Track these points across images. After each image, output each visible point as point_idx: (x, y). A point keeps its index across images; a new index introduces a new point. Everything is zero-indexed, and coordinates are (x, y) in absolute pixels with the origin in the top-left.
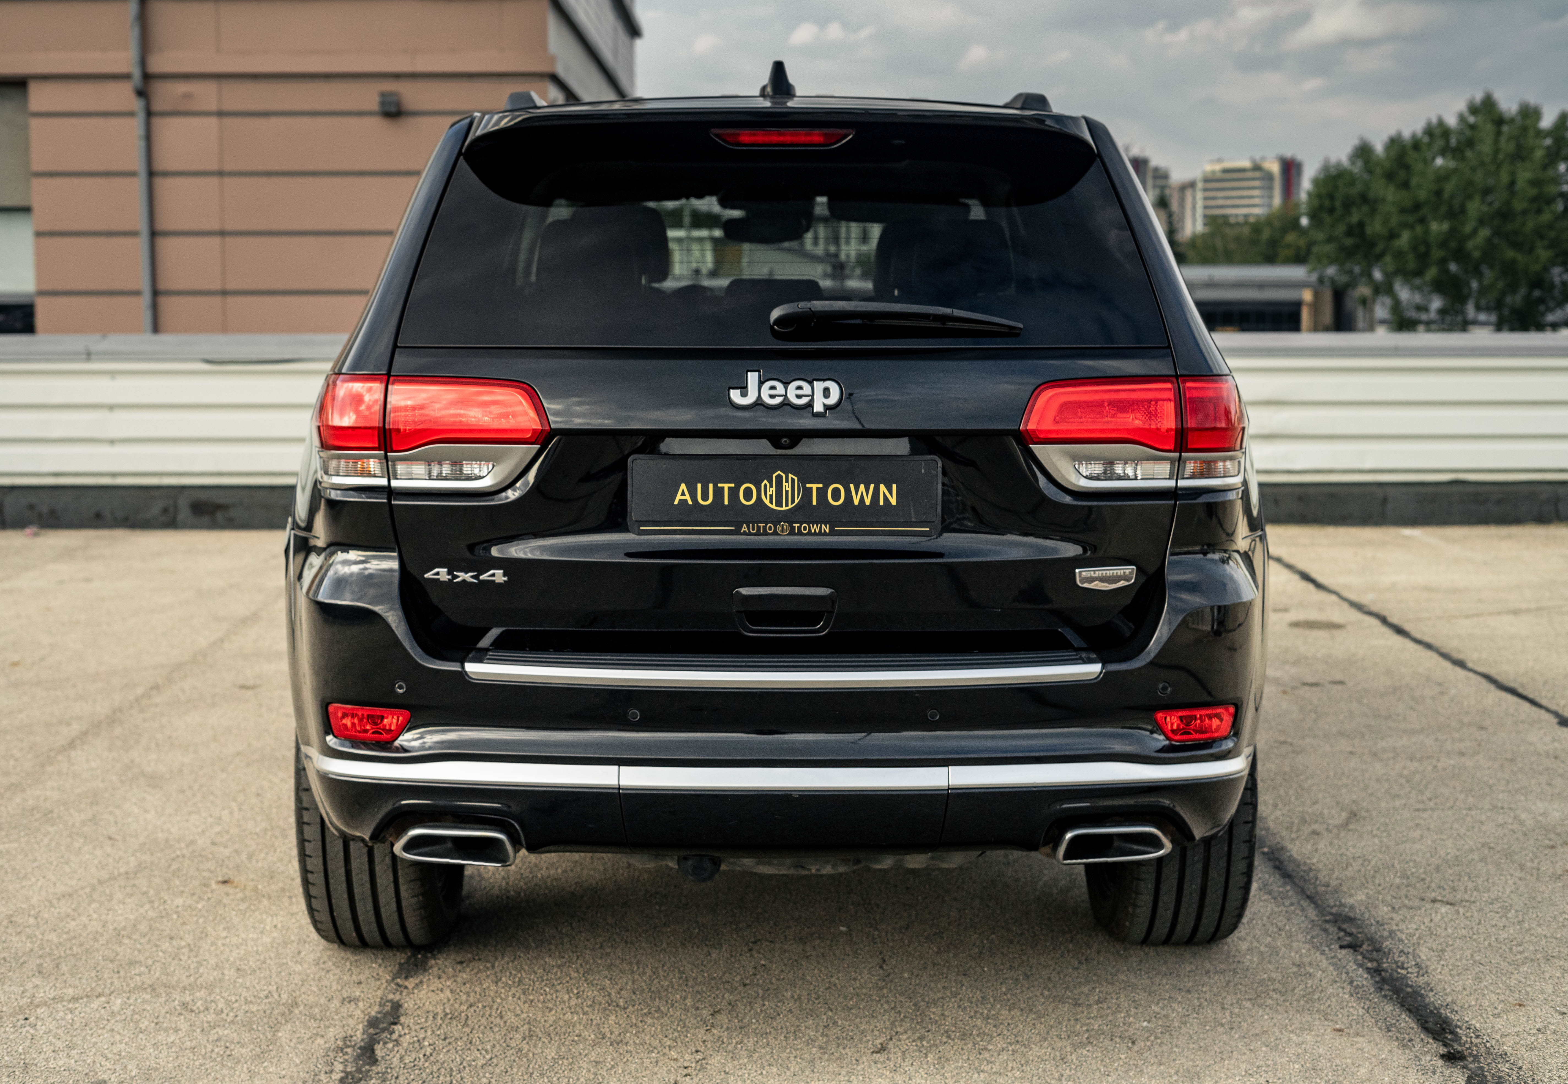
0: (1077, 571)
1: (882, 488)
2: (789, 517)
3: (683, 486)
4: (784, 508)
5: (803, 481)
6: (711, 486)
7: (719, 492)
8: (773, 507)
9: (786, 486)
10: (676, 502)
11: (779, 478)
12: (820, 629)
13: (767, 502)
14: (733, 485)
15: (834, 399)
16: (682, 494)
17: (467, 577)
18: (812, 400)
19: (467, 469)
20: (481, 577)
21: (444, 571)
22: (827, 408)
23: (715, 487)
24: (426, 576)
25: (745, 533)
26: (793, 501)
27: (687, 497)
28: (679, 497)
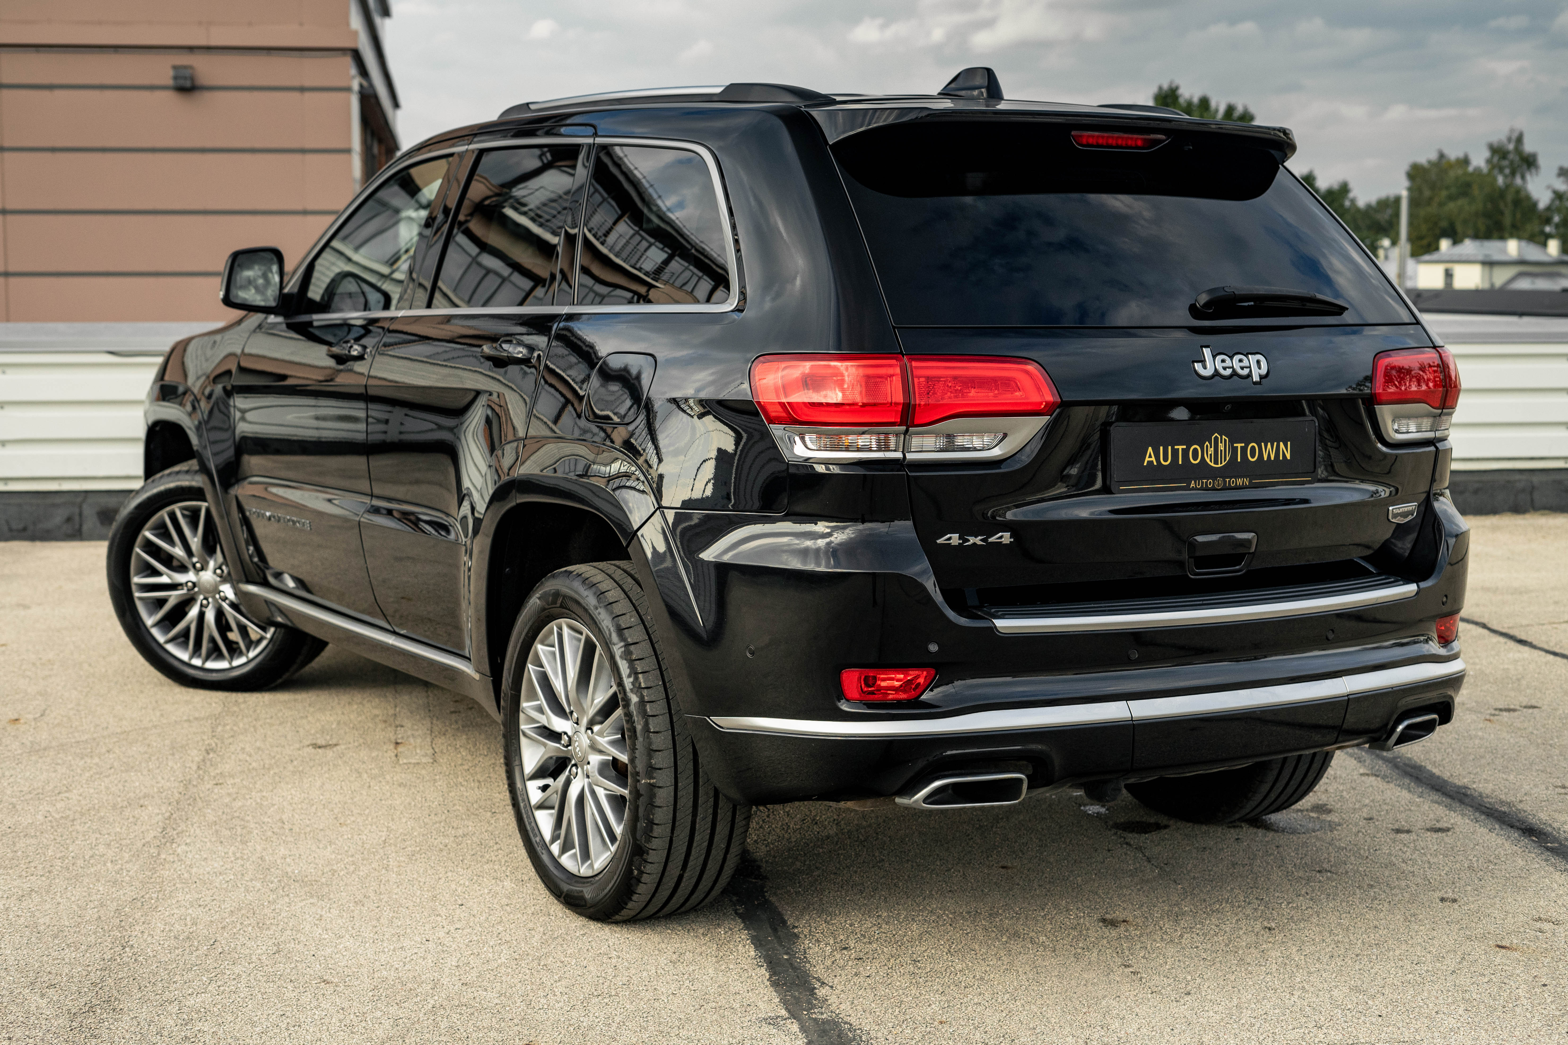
0: (1391, 508)
1: (1281, 444)
2: (1223, 473)
3: (1150, 449)
4: (1219, 465)
5: (1232, 442)
6: (1170, 448)
7: (1175, 453)
8: (1212, 464)
9: (1221, 446)
10: (1145, 464)
11: (1216, 439)
12: (1240, 569)
13: (1208, 460)
14: (1185, 447)
15: (1264, 370)
16: (1150, 457)
17: (978, 540)
18: (1251, 371)
19: (960, 441)
20: (990, 540)
21: (955, 536)
22: (1261, 377)
23: (1173, 449)
24: (938, 541)
25: (1193, 489)
26: (1225, 460)
27: (1153, 459)
28: (1147, 459)
